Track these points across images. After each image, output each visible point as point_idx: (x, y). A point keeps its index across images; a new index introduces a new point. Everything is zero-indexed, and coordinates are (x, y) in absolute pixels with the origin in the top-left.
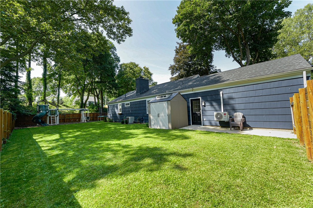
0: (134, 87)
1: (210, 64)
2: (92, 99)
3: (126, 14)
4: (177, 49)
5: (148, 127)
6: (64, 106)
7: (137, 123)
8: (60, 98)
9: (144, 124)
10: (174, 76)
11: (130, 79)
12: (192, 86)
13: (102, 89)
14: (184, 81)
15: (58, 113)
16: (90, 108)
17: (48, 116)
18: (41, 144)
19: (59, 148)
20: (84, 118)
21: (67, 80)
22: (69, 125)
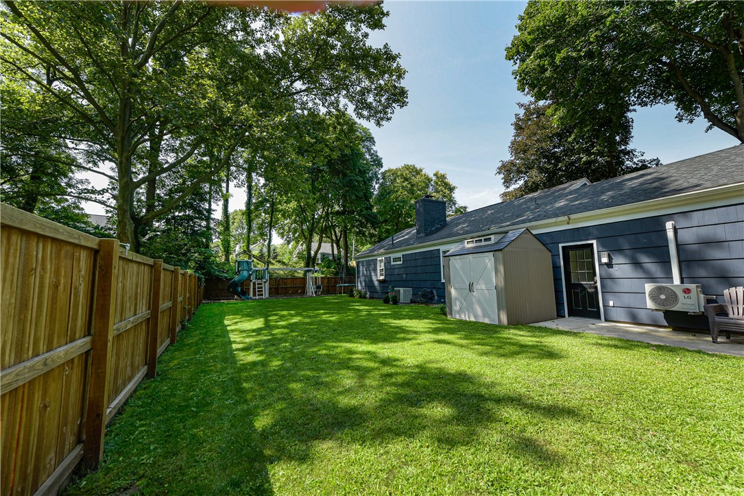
0: (411, 221)
1: (623, 147)
2: (326, 248)
3: (393, 58)
4: (519, 119)
5: (445, 314)
6: (279, 262)
7: (418, 303)
8: (272, 248)
9: (437, 307)
10: (512, 188)
11: (403, 202)
12: (567, 211)
13: (346, 227)
14: (540, 198)
15: (267, 276)
16: (323, 267)
17: (251, 281)
18: (233, 337)
19: (260, 349)
20: (311, 288)
21: (285, 213)
22: (285, 301)
